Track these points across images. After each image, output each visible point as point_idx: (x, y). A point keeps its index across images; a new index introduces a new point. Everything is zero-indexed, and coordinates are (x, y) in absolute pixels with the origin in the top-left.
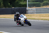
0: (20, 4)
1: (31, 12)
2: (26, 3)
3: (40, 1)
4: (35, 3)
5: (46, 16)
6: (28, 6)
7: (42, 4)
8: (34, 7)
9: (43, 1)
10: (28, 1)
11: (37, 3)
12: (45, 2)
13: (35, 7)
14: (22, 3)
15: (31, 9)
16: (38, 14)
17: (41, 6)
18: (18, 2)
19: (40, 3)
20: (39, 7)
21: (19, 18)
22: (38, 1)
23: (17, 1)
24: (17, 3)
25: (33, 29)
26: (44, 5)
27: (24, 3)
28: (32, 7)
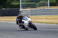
0: (12, 5)
1: (25, 14)
2: (19, 3)
3: (36, 1)
4: (30, 3)
5: (43, 19)
6: (22, 7)
7: (38, 4)
8: (28, 8)
9: (39, 1)
10: (22, 1)
11: (32, 3)
12: (42, 2)
13: (30, 8)
14: (14, 3)
15: (25, 10)
16: (33, 16)
17: (37, 7)
18: (10, 2)
19: (36, 3)
20: (35, 8)
21: (22, 21)
22: (33, 1)
23: (8, 1)
24: (8, 3)
25: (27, 33)
26: (40, 6)
27: (16, 3)
28: (26, 8)
